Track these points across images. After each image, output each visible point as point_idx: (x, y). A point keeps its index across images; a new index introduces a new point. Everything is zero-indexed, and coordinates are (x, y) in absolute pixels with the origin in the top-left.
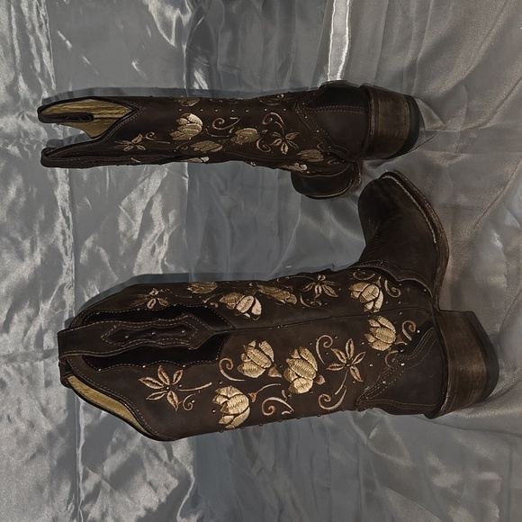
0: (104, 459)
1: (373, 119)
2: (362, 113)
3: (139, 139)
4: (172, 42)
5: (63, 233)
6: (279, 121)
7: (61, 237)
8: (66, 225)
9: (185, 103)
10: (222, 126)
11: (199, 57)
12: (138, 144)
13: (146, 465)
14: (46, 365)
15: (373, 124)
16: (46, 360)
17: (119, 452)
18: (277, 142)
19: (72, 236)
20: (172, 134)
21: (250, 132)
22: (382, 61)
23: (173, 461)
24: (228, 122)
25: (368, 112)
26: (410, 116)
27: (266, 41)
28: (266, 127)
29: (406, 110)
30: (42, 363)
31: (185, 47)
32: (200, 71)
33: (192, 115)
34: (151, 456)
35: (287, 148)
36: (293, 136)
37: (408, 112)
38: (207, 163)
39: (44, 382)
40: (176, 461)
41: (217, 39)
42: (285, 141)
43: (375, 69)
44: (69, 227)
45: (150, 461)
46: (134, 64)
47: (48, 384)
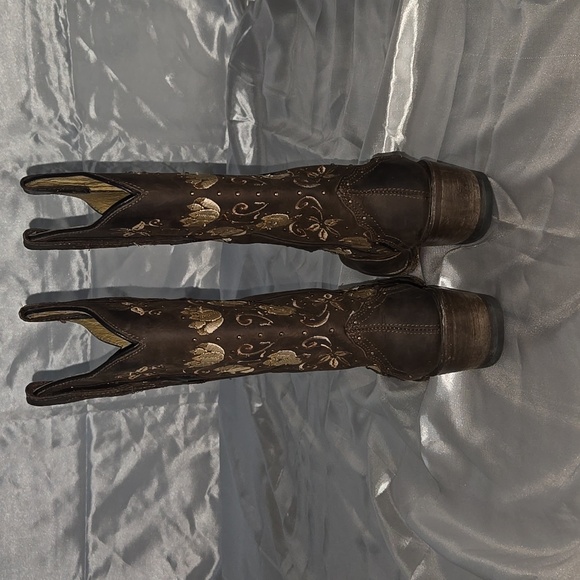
0: (116, 529)
1: (433, 207)
2: (420, 198)
3: (141, 226)
4: (214, 55)
5: (80, 273)
6: (316, 205)
7: (77, 279)
8: (83, 264)
9: (199, 185)
10: (245, 212)
11: (244, 75)
12: (140, 231)
13: (164, 537)
14: (54, 423)
15: (433, 213)
16: (55, 417)
17: (134, 523)
18: (315, 227)
19: (90, 278)
20: (182, 221)
21: (279, 218)
22: (451, 123)
23: (195, 535)
24: (252, 207)
25: (427, 198)
26: (481, 200)
27: (320, 68)
28: (299, 212)
29: (476, 193)
30: (50, 420)
31: (227, 60)
32: (244, 91)
33: (206, 200)
34: (171, 528)
35: (326, 235)
36: (333, 222)
37: (478, 197)
38: (229, 242)
39: (50, 441)
40: (199, 536)
41: (264, 55)
42: (323, 226)
43: (444, 131)
44: (86, 267)
45: (169, 535)
46: (167, 78)
47: (56, 444)
